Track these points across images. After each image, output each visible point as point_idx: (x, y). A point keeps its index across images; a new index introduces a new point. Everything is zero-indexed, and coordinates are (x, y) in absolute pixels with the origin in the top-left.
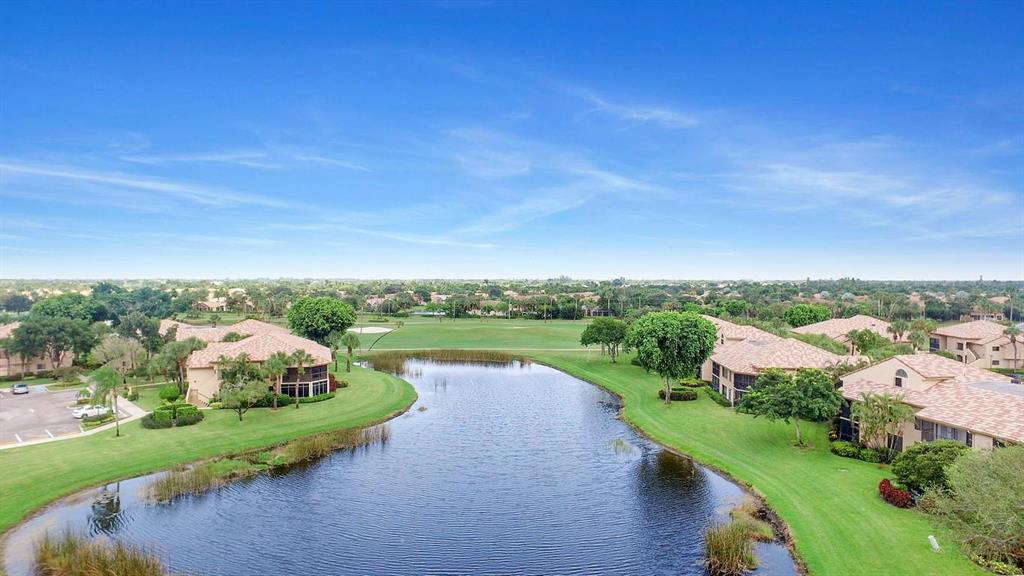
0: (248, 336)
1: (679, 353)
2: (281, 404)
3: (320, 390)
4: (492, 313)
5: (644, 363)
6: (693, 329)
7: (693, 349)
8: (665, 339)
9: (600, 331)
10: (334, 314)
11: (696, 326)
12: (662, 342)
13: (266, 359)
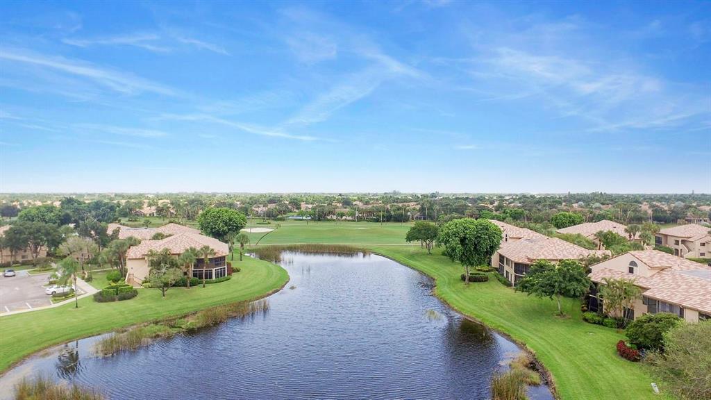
0: (170, 235)
1: (475, 248)
2: (193, 284)
3: (220, 274)
4: (344, 218)
5: (450, 255)
6: (485, 232)
7: (485, 245)
8: (465, 238)
9: (419, 231)
10: (230, 220)
11: (487, 229)
12: (463, 241)
13: (182, 252)
